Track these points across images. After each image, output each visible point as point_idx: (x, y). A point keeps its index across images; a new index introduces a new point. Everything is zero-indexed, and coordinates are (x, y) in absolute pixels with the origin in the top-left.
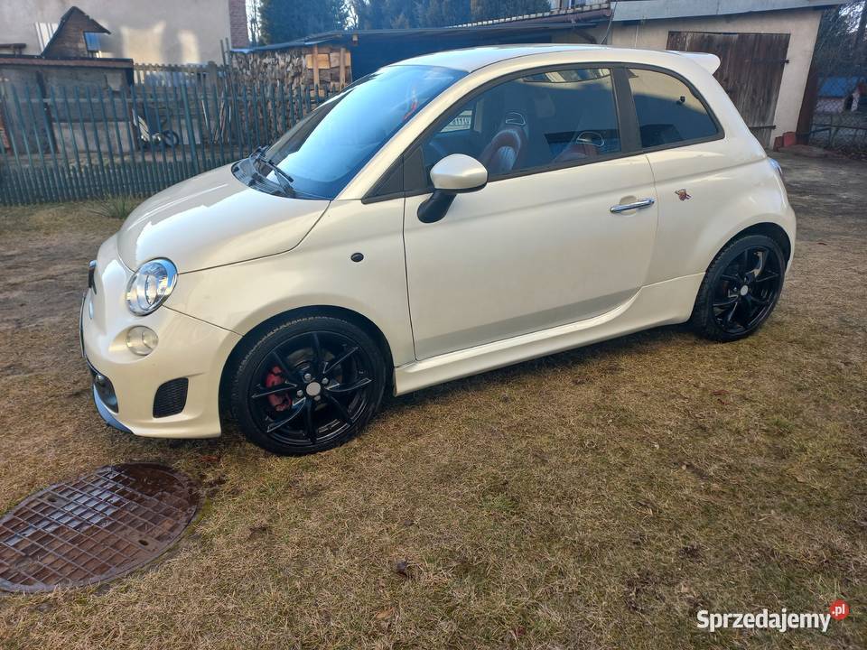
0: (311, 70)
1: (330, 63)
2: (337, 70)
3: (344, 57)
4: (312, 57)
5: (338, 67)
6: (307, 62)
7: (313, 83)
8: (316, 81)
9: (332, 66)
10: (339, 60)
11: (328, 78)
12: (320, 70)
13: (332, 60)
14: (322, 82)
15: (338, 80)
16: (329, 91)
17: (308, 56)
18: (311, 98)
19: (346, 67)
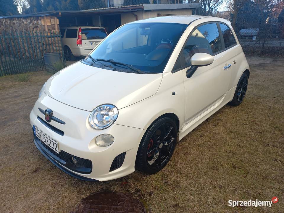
0: (44, 25)
1: (51, 23)
2: (54, 25)
3: (56, 21)
4: (44, 21)
5: (54, 24)
6: (42, 22)
7: (45, 30)
8: (47, 30)
9: (52, 24)
10: (55, 21)
11: (51, 29)
12: (48, 25)
13: (52, 22)
14: (49, 30)
15: (55, 29)
16: (51, 33)
17: (42, 20)
18: (45, 36)
19: (57, 25)
